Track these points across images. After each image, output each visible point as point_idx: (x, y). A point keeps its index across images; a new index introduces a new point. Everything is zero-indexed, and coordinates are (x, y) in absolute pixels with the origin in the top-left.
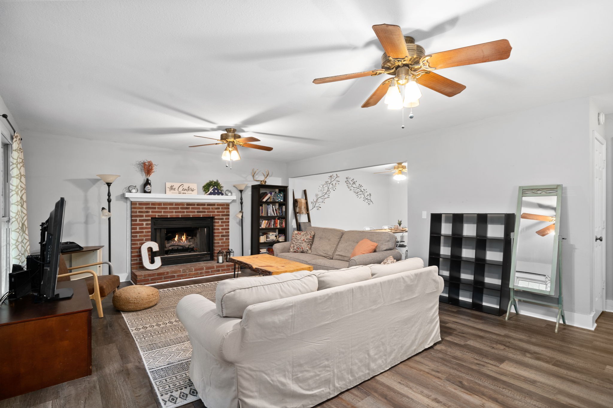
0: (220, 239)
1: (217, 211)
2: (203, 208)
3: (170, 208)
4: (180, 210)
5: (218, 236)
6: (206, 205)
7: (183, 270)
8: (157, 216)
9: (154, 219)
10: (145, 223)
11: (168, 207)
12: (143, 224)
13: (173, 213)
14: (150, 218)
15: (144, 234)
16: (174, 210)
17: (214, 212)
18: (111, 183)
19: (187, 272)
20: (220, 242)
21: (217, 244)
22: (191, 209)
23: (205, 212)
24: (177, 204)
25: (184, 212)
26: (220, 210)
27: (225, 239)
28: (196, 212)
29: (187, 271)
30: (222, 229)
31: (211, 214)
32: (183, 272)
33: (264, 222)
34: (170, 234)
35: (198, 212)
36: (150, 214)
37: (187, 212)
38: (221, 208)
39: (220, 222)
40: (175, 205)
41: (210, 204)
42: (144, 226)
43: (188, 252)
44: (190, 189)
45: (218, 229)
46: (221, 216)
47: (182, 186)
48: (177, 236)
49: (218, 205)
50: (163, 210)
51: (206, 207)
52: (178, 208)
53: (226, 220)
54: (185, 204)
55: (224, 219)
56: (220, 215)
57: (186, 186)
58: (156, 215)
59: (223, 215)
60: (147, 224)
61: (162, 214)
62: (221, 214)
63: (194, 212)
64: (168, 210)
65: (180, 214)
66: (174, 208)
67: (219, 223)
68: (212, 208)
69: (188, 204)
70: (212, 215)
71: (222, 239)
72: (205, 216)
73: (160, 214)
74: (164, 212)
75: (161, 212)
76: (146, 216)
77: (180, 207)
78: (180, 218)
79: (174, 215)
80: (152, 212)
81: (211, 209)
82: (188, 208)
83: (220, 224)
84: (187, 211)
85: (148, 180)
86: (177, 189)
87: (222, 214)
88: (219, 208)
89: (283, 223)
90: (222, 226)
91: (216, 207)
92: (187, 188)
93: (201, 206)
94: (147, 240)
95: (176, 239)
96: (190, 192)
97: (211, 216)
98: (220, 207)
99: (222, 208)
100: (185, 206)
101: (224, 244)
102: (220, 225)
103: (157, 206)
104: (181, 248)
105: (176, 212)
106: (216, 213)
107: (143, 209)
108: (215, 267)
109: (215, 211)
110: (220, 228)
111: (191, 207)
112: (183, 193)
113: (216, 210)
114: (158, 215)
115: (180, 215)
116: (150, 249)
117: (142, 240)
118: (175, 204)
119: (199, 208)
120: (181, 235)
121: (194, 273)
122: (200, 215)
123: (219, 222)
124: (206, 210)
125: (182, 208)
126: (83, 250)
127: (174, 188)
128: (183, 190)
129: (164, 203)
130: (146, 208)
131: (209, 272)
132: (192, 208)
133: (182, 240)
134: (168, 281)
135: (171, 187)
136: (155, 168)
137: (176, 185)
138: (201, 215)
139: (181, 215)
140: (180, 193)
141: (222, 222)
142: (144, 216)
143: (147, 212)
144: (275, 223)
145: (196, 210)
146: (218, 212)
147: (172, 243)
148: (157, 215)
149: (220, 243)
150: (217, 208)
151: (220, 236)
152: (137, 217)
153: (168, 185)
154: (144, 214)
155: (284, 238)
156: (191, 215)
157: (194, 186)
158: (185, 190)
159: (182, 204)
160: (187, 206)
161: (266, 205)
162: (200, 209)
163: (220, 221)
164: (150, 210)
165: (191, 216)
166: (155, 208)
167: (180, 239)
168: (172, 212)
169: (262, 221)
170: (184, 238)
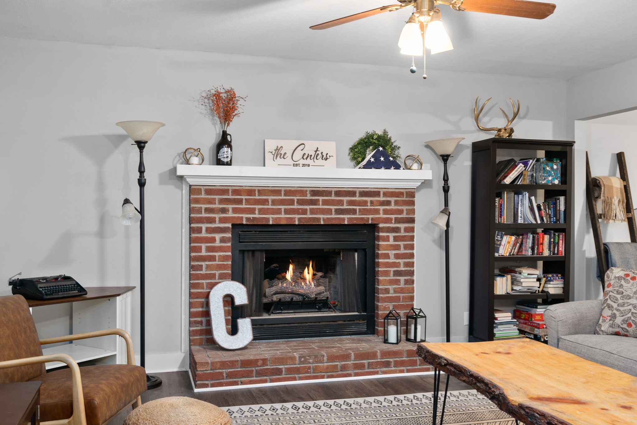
0: (392, 282)
1: (384, 210)
2: (351, 203)
3: (274, 202)
4: (296, 206)
5: (386, 273)
6: (357, 194)
7: (300, 358)
8: (244, 220)
9: (237, 227)
10: (218, 236)
11: (270, 198)
12: (213, 240)
13: (280, 213)
14: (229, 225)
15: (217, 263)
16: (283, 207)
17: (377, 212)
18: (146, 142)
19: (310, 363)
20: (391, 288)
21: (383, 294)
22: (321, 203)
23: (354, 212)
24: (289, 192)
25: (304, 212)
26: (393, 207)
27: (402, 282)
28: (333, 210)
29: (311, 361)
30: (397, 256)
31: (370, 218)
32: (301, 362)
33: (506, 239)
34: (274, 265)
35: (338, 212)
36: (230, 214)
37: (312, 211)
38: (393, 203)
39: (391, 239)
40: (285, 195)
41: (367, 192)
42: (218, 244)
43: (316, 308)
44: (320, 155)
45: (387, 256)
46: (393, 221)
47: (302, 146)
48: (291, 267)
49: (385, 194)
50: (257, 207)
51: (357, 198)
52: (291, 202)
53: (407, 234)
54: (308, 192)
55: (402, 231)
56: (391, 219)
57: (310, 149)
58: (242, 218)
59: (398, 221)
60: (223, 240)
61: (257, 216)
62: (393, 216)
63: (329, 211)
64: (270, 207)
65: (297, 216)
66: (282, 202)
67: (389, 241)
68: (372, 202)
69: (316, 192)
70: (372, 219)
71: (397, 282)
72: (355, 222)
73: (251, 216)
74: (261, 211)
75: (252, 211)
76: (222, 220)
77: (295, 198)
78: (295, 225)
79: (283, 217)
80: (235, 210)
81: (369, 204)
82: (315, 202)
83: (391, 242)
84: (313, 209)
85: (225, 134)
86: (289, 154)
87: (396, 218)
88: (388, 203)
89: (558, 243)
90: (397, 247)
91: (382, 199)
92: (313, 154)
93: (346, 196)
94: (223, 277)
95: (289, 275)
96: (320, 162)
97: (370, 222)
98: (393, 199)
99: (396, 203)
100: (309, 197)
101: (401, 295)
102: (391, 245)
103: (244, 197)
104: (300, 298)
105: (287, 212)
106: (382, 216)
107: (215, 204)
108: (379, 354)
109: (379, 210)
110: (392, 253)
111: (321, 198)
112: (304, 165)
113: (382, 208)
114: (248, 219)
115: (296, 219)
116: (229, 299)
117: (213, 276)
118: (285, 191)
119: (341, 203)
120: (300, 268)
121: (328, 367)
122: (344, 219)
123: (388, 237)
124: (358, 208)
125: (300, 202)
126: (88, 296)
127: (283, 152)
128: (305, 157)
129: (260, 188)
130: (222, 201)
131: (362, 366)
132: (325, 202)
133: (304, 279)
134: (265, 381)
135: (278, 149)
136: (241, 107)
137: (288, 146)
138: (346, 219)
139: (299, 219)
140: (297, 165)
141: (396, 239)
142: (217, 220)
143: (224, 211)
144: (536, 244)
145: (333, 208)
146: (386, 212)
147: (280, 285)
148: (244, 218)
149: (392, 291)
150: (384, 201)
151: (392, 273)
152: (203, 223)
153: (271, 145)
154: (217, 216)
155: (562, 286)
156: (322, 219)
157: (329, 147)
158: (309, 156)
159: (301, 192)
160: (312, 195)
161: (513, 194)
162: (343, 205)
163: (391, 235)
164: (230, 207)
165: (322, 223)
166: (240, 202)
167: (299, 277)
168: (278, 212)
169: (502, 238)
170: (308, 274)
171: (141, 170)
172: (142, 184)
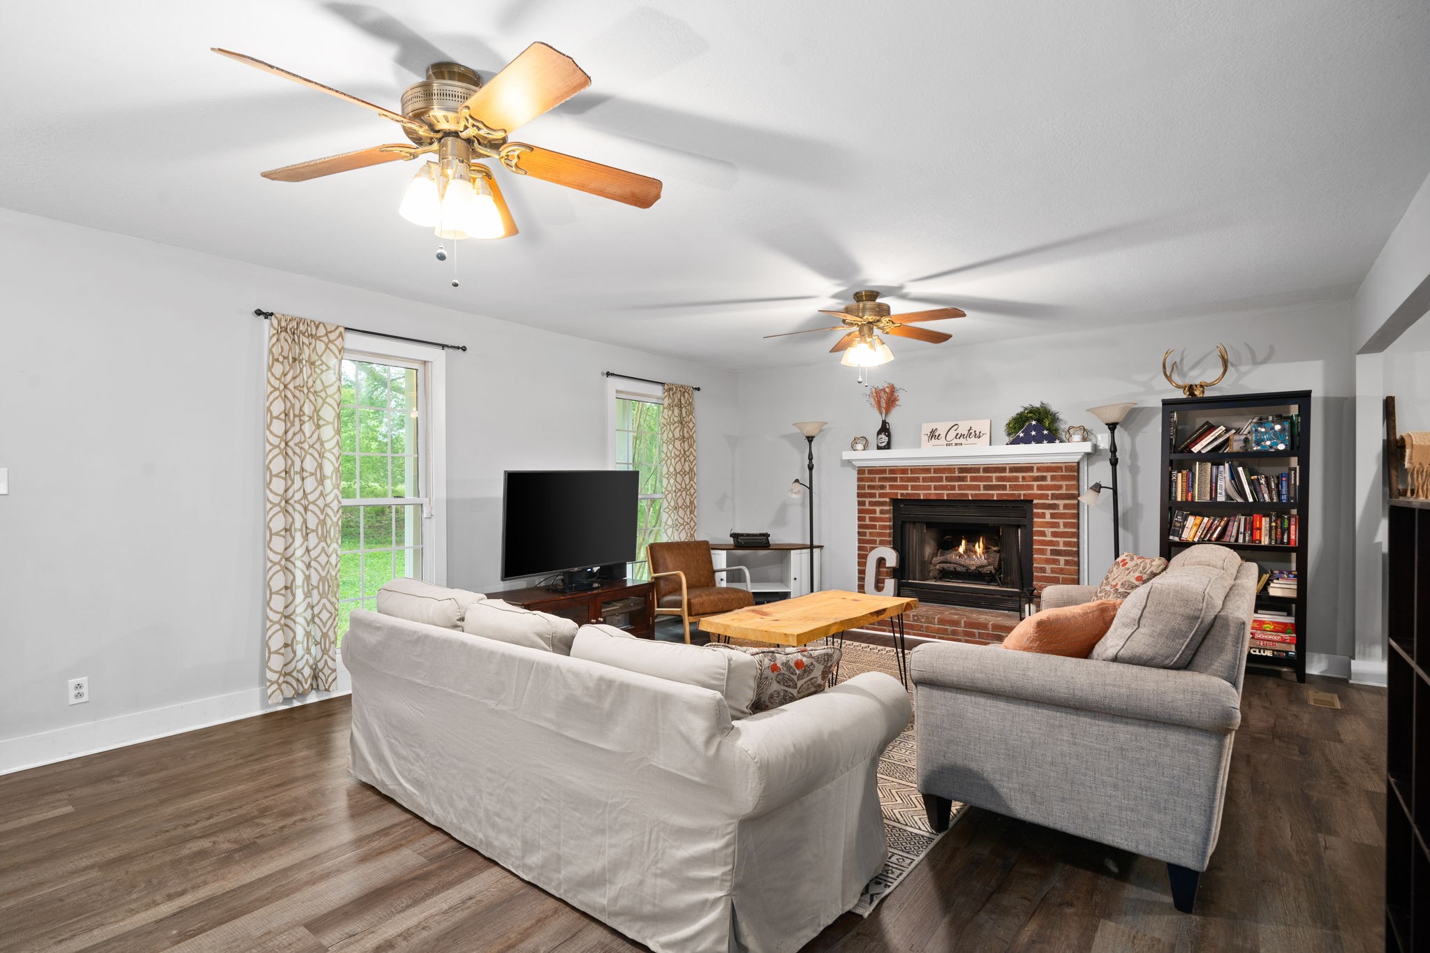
0: (1048, 561)
1: (1038, 486)
2: (999, 479)
3: (924, 479)
4: (944, 483)
5: (1042, 552)
6: (1008, 471)
7: (914, 616)
8: (899, 495)
9: (895, 502)
10: (878, 509)
11: (921, 476)
12: (874, 512)
13: (930, 489)
14: (888, 500)
15: (878, 531)
16: (933, 484)
17: (1031, 487)
18: (814, 437)
19: (922, 622)
20: (1048, 567)
21: (1038, 572)
22: (969, 479)
23: (1004, 487)
24: (938, 470)
25: (953, 488)
26: (1049, 482)
27: (1062, 562)
28: (982, 486)
29: (923, 620)
30: (1055, 534)
31: (1022, 493)
32: (914, 620)
33: (1191, 520)
34: (947, 537)
35: (986, 488)
36: (888, 490)
37: (960, 488)
38: (1049, 478)
39: (1048, 516)
40: (934, 473)
41: (1018, 467)
42: (878, 515)
44: (973, 433)
45: (1043, 534)
46: (1050, 498)
47: (956, 427)
48: (963, 542)
49: (1039, 469)
50: (910, 484)
51: (1007, 474)
52: (940, 479)
53: (1067, 511)
54: (956, 470)
55: (1061, 507)
56: (1047, 495)
57: (963, 429)
58: (897, 493)
59: (1054, 497)
60: (882, 512)
61: (910, 491)
62: (1050, 492)
63: (978, 487)
64: (921, 483)
66: (932, 479)
67: (1045, 518)
68: (1024, 478)
69: (963, 470)
70: (1024, 495)
71: (1056, 562)
72: (1005, 498)
73: (905, 492)
74: (913, 488)
75: (906, 488)
76: (881, 495)
77: (944, 475)
79: (933, 493)
80: (891, 487)
81: (1021, 480)
82: (963, 479)
83: (1048, 519)
84: (961, 485)
85: (884, 423)
86: (943, 435)
87: (1052, 494)
88: (1044, 478)
90: (1056, 525)
91: (1035, 474)
92: (966, 433)
93: (995, 472)
94: (882, 543)
95: (961, 549)
96: (973, 440)
97: (1022, 498)
98: (1049, 475)
99: (1053, 478)
100: (957, 474)
101: (1061, 576)
102: (1048, 523)
103: (898, 476)
105: (936, 488)
106: (1036, 491)
107: (876, 481)
108: (990, 626)
109: (1033, 485)
110: (1048, 531)
111: (969, 475)
112: (956, 444)
113: (1035, 484)
114: (902, 494)
115: (945, 494)
116: (881, 561)
117: (874, 542)
118: (934, 469)
119: (990, 479)
120: (972, 540)
121: (939, 629)
122: (993, 495)
123: (1044, 514)
124: (1008, 483)
125: (948, 479)
127: (937, 434)
128: (958, 437)
129: (912, 468)
130: (881, 479)
131: (973, 635)
132: (973, 479)
133: (975, 552)
135: (933, 431)
136: (901, 395)
137: (942, 428)
138: (995, 494)
139: (948, 495)
140: (949, 445)
141: (1053, 516)
142: (877, 495)
143: (882, 487)
144: (1252, 528)
145: (982, 484)
146: (1040, 487)
147: (952, 556)
148: (899, 493)
149: (1048, 570)
150: (1038, 477)
151: (1049, 552)
152: (866, 497)
153: (927, 429)
154: (877, 492)
156: (970, 494)
157: (982, 426)
158: (962, 435)
159: (949, 469)
160: (959, 473)
161: (1209, 465)
162: (992, 481)
163: (1048, 512)
164: (887, 484)
165: (970, 498)
166: (895, 479)
167: (969, 551)
168: (929, 488)
169: (1185, 519)
170: (979, 548)
171: (811, 458)
172: (811, 468)
